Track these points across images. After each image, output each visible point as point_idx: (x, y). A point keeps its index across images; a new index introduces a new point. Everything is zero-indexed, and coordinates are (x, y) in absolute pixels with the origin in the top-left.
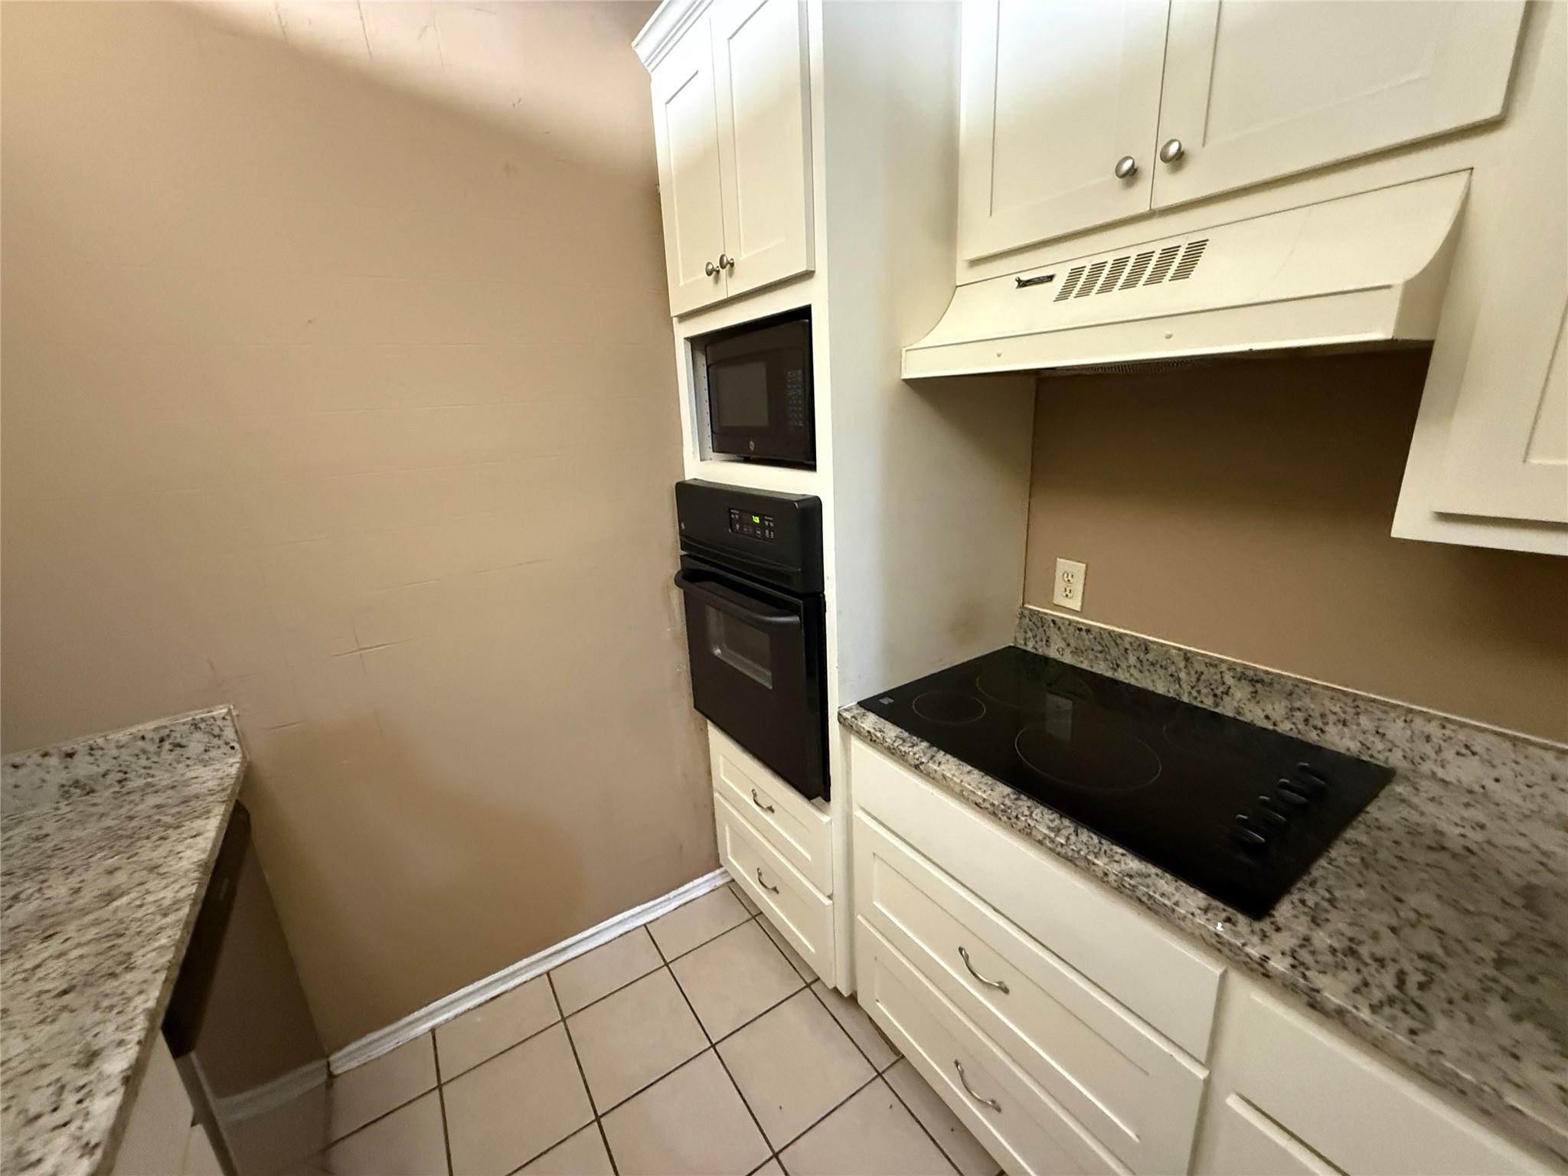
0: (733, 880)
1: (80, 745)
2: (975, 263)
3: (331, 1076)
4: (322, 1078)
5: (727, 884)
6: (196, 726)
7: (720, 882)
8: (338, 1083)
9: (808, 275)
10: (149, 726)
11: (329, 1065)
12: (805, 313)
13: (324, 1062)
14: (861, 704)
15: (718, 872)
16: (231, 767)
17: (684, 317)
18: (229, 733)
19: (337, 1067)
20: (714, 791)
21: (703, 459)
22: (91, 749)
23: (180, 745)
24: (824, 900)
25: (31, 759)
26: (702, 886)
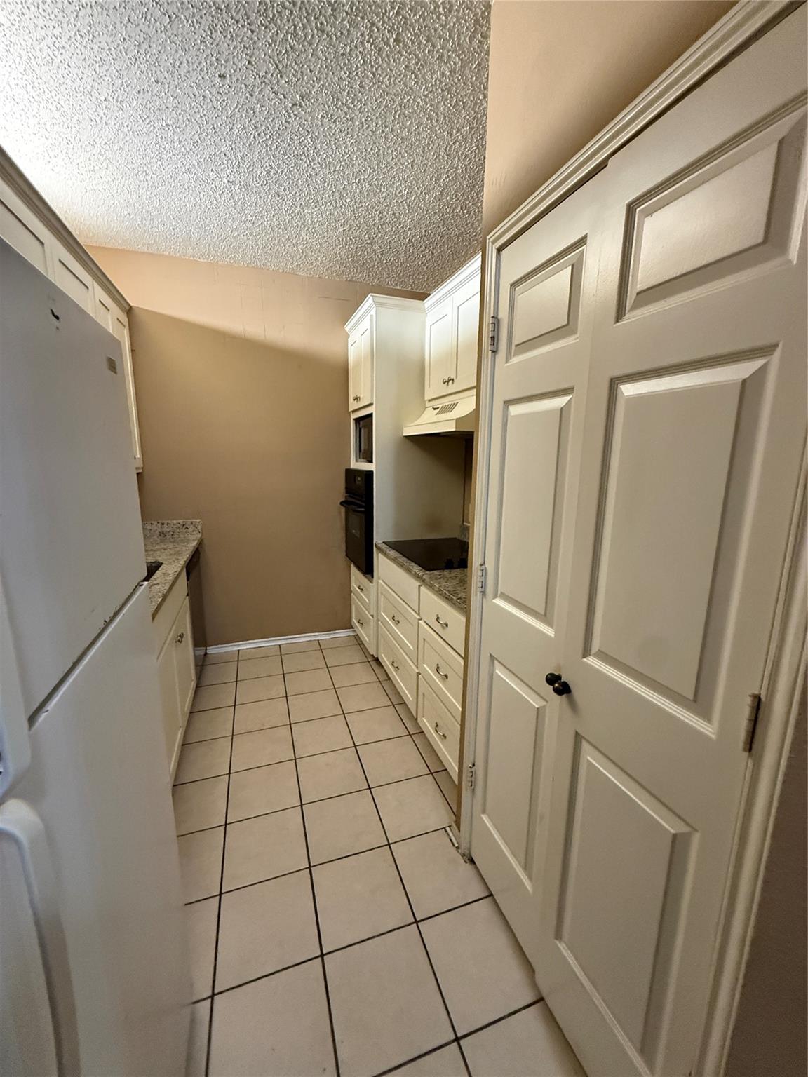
0: (357, 635)
1: (165, 522)
2: (430, 401)
3: (206, 654)
4: (203, 653)
5: (354, 636)
6: (192, 523)
7: (352, 634)
8: (207, 656)
9: (371, 404)
10: (180, 521)
11: (206, 650)
12: (371, 415)
13: (204, 648)
14: (384, 542)
15: (351, 630)
16: (199, 536)
17: (354, 411)
18: (199, 528)
19: (208, 652)
20: (351, 592)
21: (357, 461)
22: (168, 524)
23: (187, 528)
24: (371, 618)
25: (155, 523)
26: (343, 633)
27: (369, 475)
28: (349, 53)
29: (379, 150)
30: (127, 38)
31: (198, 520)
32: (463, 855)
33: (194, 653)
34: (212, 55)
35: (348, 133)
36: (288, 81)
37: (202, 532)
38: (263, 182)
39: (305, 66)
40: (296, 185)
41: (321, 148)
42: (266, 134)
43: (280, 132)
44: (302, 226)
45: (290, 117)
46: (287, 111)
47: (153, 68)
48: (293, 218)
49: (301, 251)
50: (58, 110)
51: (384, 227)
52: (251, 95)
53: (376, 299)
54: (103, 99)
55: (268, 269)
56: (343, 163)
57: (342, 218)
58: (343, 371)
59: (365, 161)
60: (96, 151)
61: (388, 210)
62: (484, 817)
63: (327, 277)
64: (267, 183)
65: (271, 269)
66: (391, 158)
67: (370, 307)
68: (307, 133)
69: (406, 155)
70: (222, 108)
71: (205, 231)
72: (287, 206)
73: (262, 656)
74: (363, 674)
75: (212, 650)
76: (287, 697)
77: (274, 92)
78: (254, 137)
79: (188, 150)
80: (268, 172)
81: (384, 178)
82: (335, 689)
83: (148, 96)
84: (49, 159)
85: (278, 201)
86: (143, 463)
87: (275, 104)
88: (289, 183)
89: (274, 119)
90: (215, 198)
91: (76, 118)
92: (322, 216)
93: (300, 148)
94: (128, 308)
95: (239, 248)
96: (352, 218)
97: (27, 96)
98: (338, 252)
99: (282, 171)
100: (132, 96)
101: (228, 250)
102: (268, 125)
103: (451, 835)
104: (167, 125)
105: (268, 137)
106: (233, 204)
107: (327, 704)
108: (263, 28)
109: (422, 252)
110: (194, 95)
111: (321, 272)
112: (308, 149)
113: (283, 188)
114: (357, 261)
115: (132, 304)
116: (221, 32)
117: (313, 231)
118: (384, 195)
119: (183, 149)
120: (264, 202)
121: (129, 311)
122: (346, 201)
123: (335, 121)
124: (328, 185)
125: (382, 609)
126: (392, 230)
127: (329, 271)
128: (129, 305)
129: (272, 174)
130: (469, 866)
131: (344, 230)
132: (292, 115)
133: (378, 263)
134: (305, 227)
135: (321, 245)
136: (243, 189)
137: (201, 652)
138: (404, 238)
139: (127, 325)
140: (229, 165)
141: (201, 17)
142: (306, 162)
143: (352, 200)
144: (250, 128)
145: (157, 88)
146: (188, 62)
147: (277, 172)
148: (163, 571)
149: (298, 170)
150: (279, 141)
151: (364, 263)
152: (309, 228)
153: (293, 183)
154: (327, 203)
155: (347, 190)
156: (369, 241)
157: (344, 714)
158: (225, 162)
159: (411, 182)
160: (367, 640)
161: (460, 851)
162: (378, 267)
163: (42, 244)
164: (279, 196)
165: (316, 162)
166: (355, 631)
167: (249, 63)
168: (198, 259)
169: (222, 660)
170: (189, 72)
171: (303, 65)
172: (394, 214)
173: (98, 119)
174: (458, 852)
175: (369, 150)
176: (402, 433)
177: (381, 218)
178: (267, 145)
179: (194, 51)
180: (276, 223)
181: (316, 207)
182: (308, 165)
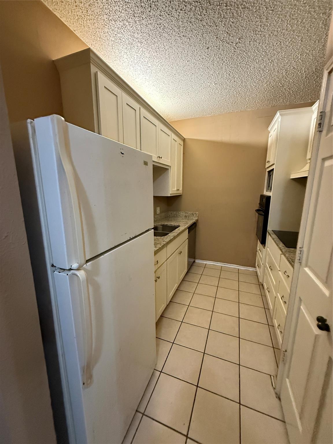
0: (257, 271)
1: (187, 212)
2: (309, 159)
3: (194, 261)
6: (195, 214)
7: (255, 270)
9: (274, 164)
10: (192, 212)
12: (273, 170)
13: (194, 259)
14: (272, 230)
16: (197, 218)
18: (197, 215)
19: (196, 261)
20: (257, 251)
21: (267, 191)
22: (188, 213)
23: (193, 215)
24: (262, 265)
25: (184, 212)
26: (251, 269)
27: (269, 198)
28: (259, 9)
29: (281, 42)
30: (178, 52)
31: (198, 213)
32: (276, 394)
33: (188, 260)
34: (204, 43)
35: (263, 43)
36: (233, 36)
37: (198, 217)
38: (228, 79)
39: (239, 26)
40: (242, 74)
41: (251, 55)
42: (226, 61)
43: (232, 57)
44: (247, 90)
45: (235, 49)
46: (234, 48)
47: (186, 57)
48: (242, 88)
49: (248, 100)
50: (164, 83)
51: (289, 76)
52: (219, 49)
53: (281, 113)
54: (174, 74)
55: (234, 112)
56: (262, 57)
57: (265, 80)
58: (265, 150)
59: (273, 50)
60: (174, 91)
61: (290, 67)
62: (287, 380)
63: (261, 108)
64: (229, 79)
65: (235, 112)
66: (288, 42)
67: (278, 117)
68: (244, 52)
69: (297, 37)
70: (209, 59)
71: (209, 105)
72: (239, 84)
73: (214, 268)
74: (255, 290)
75: (197, 261)
76: (218, 287)
77: (228, 43)
78: (222, 64)
79: (200, 79)
80: (229, 75)
81: (285, 54)
82: (239, 291)
83: (186, 67)
84: (163, 99)
85: (235, 84)
86: (183, 192)
87: (229, 48)
88: (239, 75)
89: (229, 53)
90: (211, 92)
91: (168, 84)
92: (255, 83)
93: (241, 59)
94: (184, 139)
95: (222, 107)
96: (271, 78)
97: (157, 83)
98: (265, 95)
99: (235, 72)
100: (181, 70)
101: (218, 109)
102: (227, 57)
103: (273, 380)
104: (193, 73)
105: (227, 61)
106: (218, 92)
107: (233, 296)
108: (220, 22)
109: (314, 80)
110: (200, 59)
111: (258, 106)
112: (245, 58)
113: (236, 78)
114: (276, 97)
115: (185, 137)
116: (206, 33)
117: (252, 90)
118: (286, 61)
119: (198, 79)
120: (229, 86)
121: (184, 140)
122: (266, 72)
123: (256, 41)
124: (256, 69)
125: (267, 262)
126: (294, 76)
127: (262, 105)
128: (184, 138)
129: (231, 74)
130: (277, 400)
131: (267, 85)
132: (236, 48)
133: (288, 94)
134: (248, 90)
135: (256, 95)
136: (221, 85)
137: (192, 260)
138: (302, 77)
139: (183, 145)
140: (214, 78)
141: (199, 32)
142: (245, 64)
143: (269, 71)
144: (220, 61)
145: (188, 63)
146: (197, 50)
147: (233, 73)
148: (179, 229)
149: (242, 68)
150: (232, 60)
151: (280, 96)
152: (250, 90)
153: (240, 74)
154: (257, 76)
155: (266, 67)
156: (281, 85)
157: (239, 302)
158: (213, 78)
159: (302, 49)
160: (259, 275)
161: (275, 390)
162: (288, 96)
163: (156, 126)
164: (235, 82)
165: (249, 62)
166: (256, 269)
167: (217, 38)
168: (208, 116)
169: (199, 266)
170: (197, 53)
171: (238, 27)
172: (294, 68)
173: (173, 81)
174: (274, 391)
175: (275, 44)
176: (290, 177)
177: (287, 73)
178: (227, 64)
179: (198, 45)
180: (235, 93)
181: (252, 80)
182: (246, 65)
